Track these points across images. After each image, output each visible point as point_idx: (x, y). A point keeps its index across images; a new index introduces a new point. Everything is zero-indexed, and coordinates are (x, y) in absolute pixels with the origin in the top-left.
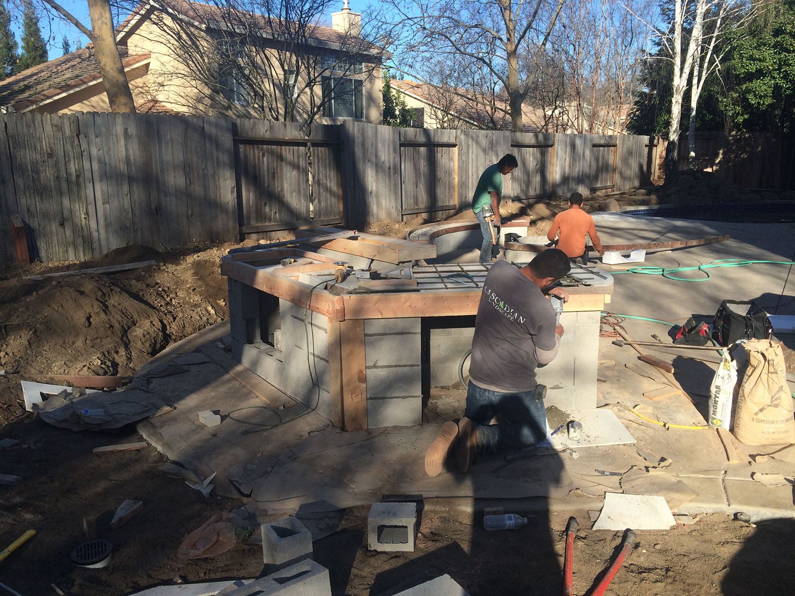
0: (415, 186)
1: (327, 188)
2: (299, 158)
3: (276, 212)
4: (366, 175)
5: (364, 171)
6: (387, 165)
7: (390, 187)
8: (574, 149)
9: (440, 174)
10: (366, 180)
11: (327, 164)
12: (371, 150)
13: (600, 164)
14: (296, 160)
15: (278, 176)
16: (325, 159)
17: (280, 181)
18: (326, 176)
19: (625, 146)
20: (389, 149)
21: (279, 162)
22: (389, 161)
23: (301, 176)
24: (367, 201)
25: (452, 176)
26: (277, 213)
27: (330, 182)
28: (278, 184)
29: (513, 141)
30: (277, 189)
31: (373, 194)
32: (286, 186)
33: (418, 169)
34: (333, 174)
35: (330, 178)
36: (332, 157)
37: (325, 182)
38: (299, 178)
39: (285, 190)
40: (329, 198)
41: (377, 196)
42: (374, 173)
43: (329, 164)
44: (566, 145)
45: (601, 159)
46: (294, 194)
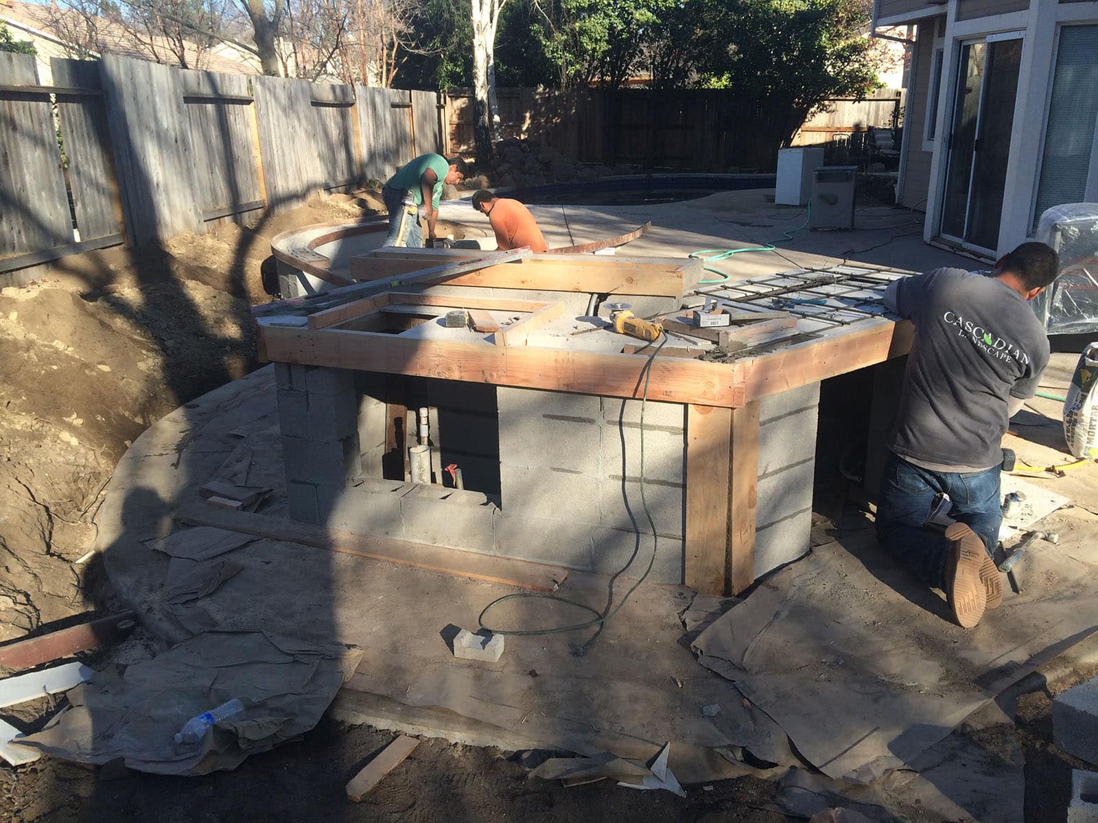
0: (210, 171)
1: (92, 181)
2: (40, 124)
3: (19, 232)
4: (147, 154)
5: (143, 147)
6: (173, 135)
7: (181, 173)
8: (375, 110)
9: (238, 151)
10: (148, 162)
11: (86, 135)
12: (147, 108)
13: (399, 133)
14: (37, 127)
15: (13, 160)
16: (81, 124)
17: (17, 170)
18: (86, 158)
19: (419, 107)
20: (171, 107)
21: (11, 132)
22: (175, 130)
23: (49, 159)
24: (155, 200)
25: (251, 153)
26: (23, 233)
27: (95, 168)
28: (15, 176)
29: (312, 96)
30: (15, 187)
31: (161, 188)
32: (28, 178)
33: (209, 140)
34: (95, 153)
35: (94, 161)
36: (89, 121)
37: (86, 167)
38: (46, 161)
39: (28, 186)
40: (97, 198)
41: (166, 191)
42: (156, 151)
43: (88, 134)
44: (367, 104)
45: (398, 125)
46: (43, 194)
